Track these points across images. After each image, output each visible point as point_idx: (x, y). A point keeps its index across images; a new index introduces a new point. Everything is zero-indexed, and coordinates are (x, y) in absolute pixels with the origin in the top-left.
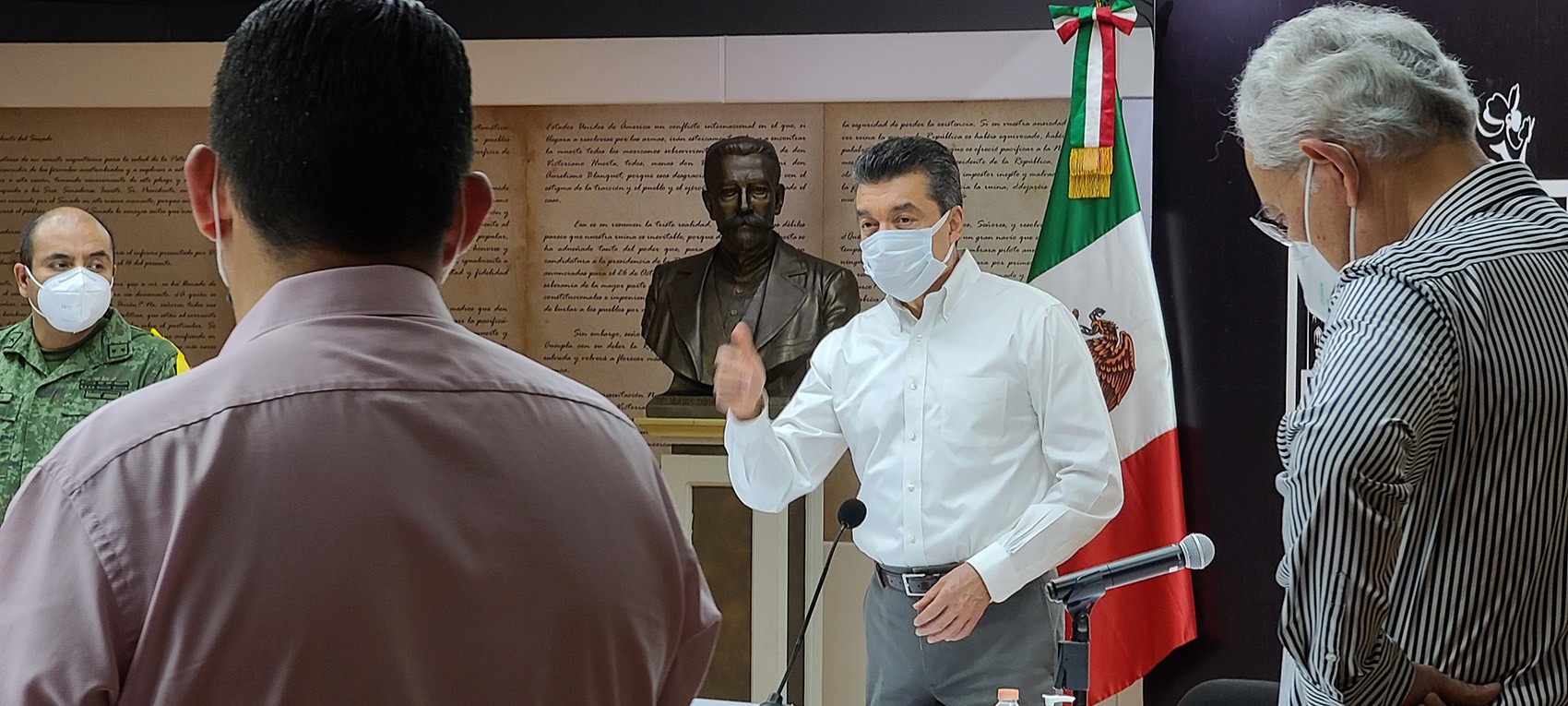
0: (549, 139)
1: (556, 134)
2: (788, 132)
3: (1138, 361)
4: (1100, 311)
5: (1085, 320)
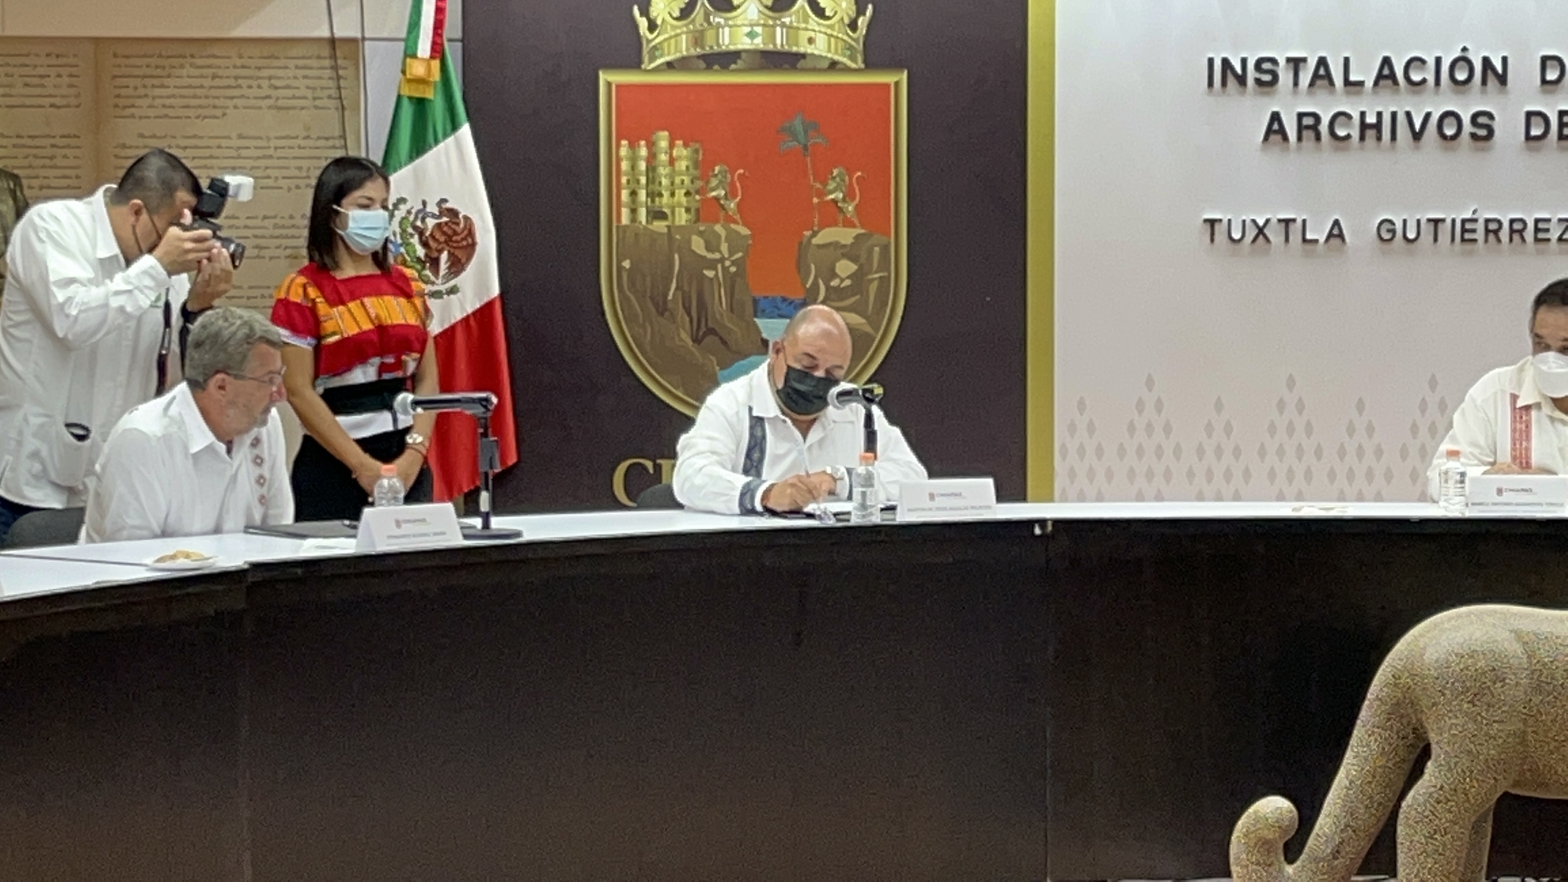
2: (63, 61)
3: (478, 238)
4: (444, 201)
5: (432, 208)
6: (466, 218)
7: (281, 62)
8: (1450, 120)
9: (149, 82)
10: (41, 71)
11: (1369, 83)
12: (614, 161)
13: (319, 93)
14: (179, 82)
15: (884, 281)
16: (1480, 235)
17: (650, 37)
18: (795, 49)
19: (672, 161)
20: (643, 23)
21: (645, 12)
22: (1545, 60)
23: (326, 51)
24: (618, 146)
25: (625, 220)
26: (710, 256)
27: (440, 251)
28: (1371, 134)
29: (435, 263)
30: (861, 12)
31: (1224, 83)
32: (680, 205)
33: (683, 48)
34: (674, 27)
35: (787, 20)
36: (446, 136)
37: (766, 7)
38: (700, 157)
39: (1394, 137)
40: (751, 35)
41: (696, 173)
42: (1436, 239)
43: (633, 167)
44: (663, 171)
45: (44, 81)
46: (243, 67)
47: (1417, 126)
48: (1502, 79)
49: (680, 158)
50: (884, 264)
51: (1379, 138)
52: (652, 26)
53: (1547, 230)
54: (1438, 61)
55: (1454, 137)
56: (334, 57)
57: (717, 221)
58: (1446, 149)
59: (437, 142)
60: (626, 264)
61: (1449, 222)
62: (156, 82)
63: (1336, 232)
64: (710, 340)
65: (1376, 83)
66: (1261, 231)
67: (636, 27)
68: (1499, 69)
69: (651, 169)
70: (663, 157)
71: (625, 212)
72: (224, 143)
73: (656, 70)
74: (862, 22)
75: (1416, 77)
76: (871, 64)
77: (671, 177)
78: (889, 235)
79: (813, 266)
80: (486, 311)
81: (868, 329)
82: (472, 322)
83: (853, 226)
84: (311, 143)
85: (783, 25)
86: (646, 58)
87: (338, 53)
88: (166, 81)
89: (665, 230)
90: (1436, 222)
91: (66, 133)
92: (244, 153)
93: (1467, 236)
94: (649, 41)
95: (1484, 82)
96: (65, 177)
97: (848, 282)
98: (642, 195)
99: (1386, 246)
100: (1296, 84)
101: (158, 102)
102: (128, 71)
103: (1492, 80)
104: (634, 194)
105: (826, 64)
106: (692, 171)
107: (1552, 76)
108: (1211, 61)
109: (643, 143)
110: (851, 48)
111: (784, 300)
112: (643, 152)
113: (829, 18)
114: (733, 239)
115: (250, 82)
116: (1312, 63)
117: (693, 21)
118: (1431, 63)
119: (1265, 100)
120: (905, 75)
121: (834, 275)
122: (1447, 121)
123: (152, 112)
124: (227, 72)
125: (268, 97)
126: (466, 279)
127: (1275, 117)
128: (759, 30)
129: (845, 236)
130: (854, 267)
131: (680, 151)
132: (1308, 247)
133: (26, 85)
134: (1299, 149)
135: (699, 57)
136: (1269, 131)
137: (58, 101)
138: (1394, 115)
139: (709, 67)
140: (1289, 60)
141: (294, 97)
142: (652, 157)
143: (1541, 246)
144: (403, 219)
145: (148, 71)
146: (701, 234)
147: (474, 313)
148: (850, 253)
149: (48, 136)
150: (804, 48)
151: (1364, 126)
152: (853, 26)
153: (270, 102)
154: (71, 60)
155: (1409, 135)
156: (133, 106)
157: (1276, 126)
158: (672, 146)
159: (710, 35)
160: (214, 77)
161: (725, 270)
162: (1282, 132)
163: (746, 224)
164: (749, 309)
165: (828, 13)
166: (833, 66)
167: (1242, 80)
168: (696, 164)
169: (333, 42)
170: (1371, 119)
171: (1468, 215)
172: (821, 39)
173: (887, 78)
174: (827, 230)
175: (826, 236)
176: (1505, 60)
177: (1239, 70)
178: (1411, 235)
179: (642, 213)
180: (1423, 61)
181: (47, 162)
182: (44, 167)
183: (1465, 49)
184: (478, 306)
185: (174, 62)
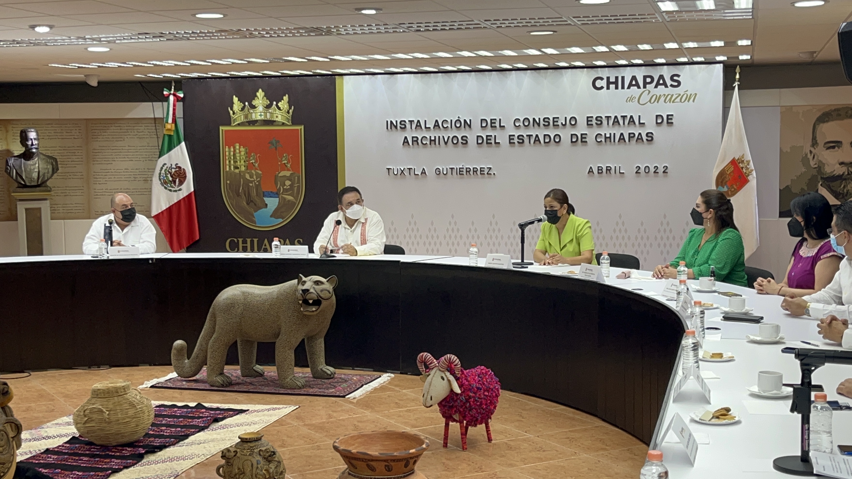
0: (13, 127)
1: (14, 126)
2: (77, 125)
3: (187, 175)
4: (177, 164)
5: (174, 166)
6: (184, 169)
7: (140, 125)
8: (455, 139)
9: (102, 131)
10: (70, 129)
11: (432, 128)
12: (224, 152)
13: (151, 133)
14: (111, 131)
15: (298, 187)
16: (465, 173)
17: (233, 116)
18: (273, 119)
19: (240, 152)
20: (231, 112)
21: (232, 109)
22: (482, 120)
23: (153, 122)
24: (225, 148)
25: (228, 169)
26: (251, 179)
27: (177, 178)
28: (433, 143)
29: (175, 182)
30: (290, 108)
31: (391, 128)
32: (242, 165)
33: (242, 119)
34: (240, 113)
35: (270, 111)
36: (177, 145)
37: (265, 107)
38: (248, 151)
39: (439, 144)
40: (261, 115)
41: (247, 155)
42: (452, 174)
43: (230, 154)
44: (238, 155)
45: (72, 131)
46: (129, 126)
47: (446, 140)
48: (470, 126)
49: (242, 151)
50: (298, 182)
51: (435, 144)
52: (234, 113)
53: (484, 171)
54: (451, 121)
55: (456, 144)
56: (155, 123)
57: (253, 169)
58: (455, 147)
59: (175, 147)
60: (228, 182)
61: (455, 168)
62: (104, 131)
63: (424, 172)
64: (252, 204)
65: (434, 128)
66: (402, 171)
67: (229, 113)
68: (469, 123)
69: (234, 155)
70: (238, 151)
71: (228, 167)
72: (124, 148)
73: (235, 126)
74: (291, 111)
75: (445, 126)
76: (294, 123)
77: (240, 157)
78: (299, 173)
79: (279, 183)
80: (189, 196)
81: (294, 201)
82: (186, 199)
83: (289, 170)
84: (150, 148)
85: (269, 112)
86: (232, 123)
87: (157, 122)
88: (108, 131)
89: (238, 172)
90: (452, 169)
91: (78, 145)
92: (129, 151)
93: (461, 173)
94: (233, 117)
95: (465, 127)
96: (78, 158)
97: (289, 187)
98: (232, 162)
99: (438, 176)
100: (411, 128)
101: (105, 136)
102: (95, 128)
103: (467, 127)
104: (230, 162)
105: (281, 124)
106: (246, 155)
107: (484, 125)
108: (387, 122)
109: (232, 147)
110: (288, 119)
111: (271, 192)
112: (232, 149)
113: (281, 110)
114: (257, 174)
115: (131, 131)
116: (416, 122)
117: (245, 112)
118: (449, 121)
119: (403, 133)
120: (303, 127)
121: (285, 185)
122: (454, 138)
123: (102, 140)
124: (124, 128)
125: (137, 135)
126: (184, 186)
127: (406, 138)
128: (263, 114)
129: (288, 173)
130: (290, 183)
131: (242, 149)
132: (417, 176)
133: (67, 132)
134: (413, 148)
135: (247, 122)
136: (404, 142)
137: (76, 137)
138: (439, 137)
139: (249, 125)
140: (409, 121)
141: (144, 135)
142: (235, 151)
143: (483, 176)
144: (166, 170)
145: (102, 128)
146: (248, 173)
147: (187, 196)
148: (289, 179)
149: (73, 147)
150: (275, 119)
151: (431, 140)
152: (288, 112)
153: (137, 136)
154: (79, 125)
155: (444, 143)
156: (97, 138)
157: (406, 141)
158: (240, 148)
159: (249, 115)
160: (121, 129)
161: (255, 183)
162: (408, 142)
163: (260, 170)
164: (262, 195)
165: (282, 109)
166: (283, 124)
167: (396, 127)
168: (247, 153)
169: (155, 119)
170: (433, 138)
171: (461, 167)
172: (280, 117)
173: (298, 128)
174: (282, 172)
175: (282, 174)
176: (470, 120)
177: (395, 124)
178: (445, 173)
179: (232, 167)
180: (447, 121)
181: (73, 154)
182: (72, 155)
183: (459, 117)
184: (187, 194)
185: (109, 125)
